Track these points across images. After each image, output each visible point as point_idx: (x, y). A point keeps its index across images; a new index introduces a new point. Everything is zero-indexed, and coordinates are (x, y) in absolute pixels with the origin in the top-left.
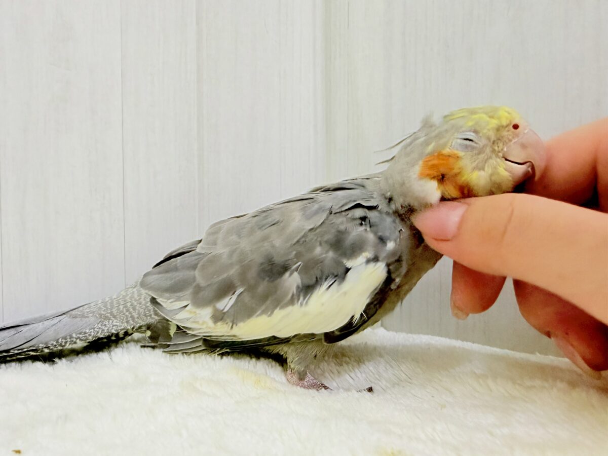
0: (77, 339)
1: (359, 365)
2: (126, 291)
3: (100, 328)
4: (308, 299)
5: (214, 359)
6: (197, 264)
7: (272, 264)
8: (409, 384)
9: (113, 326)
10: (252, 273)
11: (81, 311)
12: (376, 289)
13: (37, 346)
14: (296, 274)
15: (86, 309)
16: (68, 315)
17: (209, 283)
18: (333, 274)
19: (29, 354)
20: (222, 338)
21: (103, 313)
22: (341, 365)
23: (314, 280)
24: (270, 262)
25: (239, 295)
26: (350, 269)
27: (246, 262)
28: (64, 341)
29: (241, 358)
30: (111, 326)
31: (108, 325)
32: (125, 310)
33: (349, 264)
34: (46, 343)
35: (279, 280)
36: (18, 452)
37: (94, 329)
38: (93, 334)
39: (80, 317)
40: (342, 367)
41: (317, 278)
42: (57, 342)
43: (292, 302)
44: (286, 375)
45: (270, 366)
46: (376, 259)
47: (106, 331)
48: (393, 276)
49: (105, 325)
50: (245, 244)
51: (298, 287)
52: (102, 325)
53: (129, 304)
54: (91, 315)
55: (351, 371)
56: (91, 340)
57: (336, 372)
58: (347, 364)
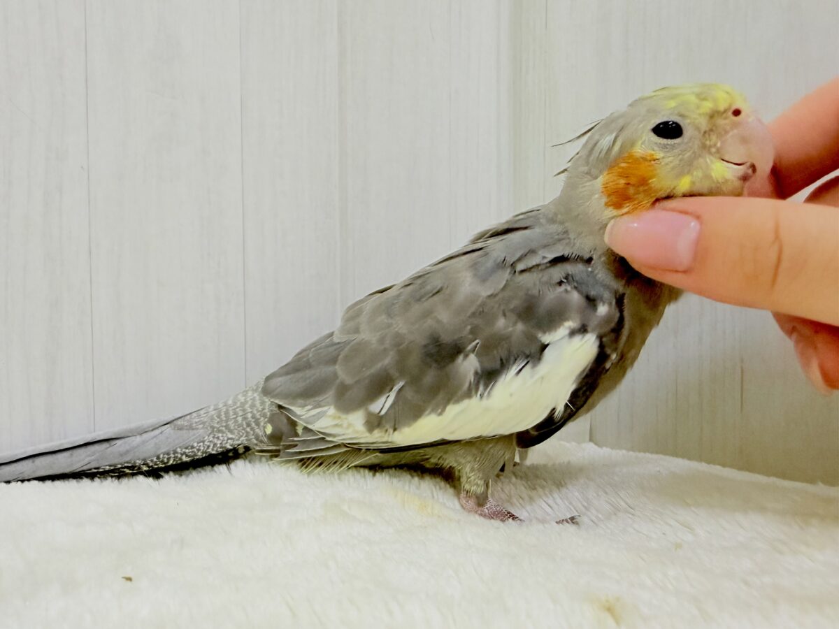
0: (182, 455)
1: (559, 489)
2: (244, 396)
3: (211, 442)
4: (491, 389)
5: (364, 476)
6: (338, 355)
7: (440, 345)
8: (630, 516)
9: (228, 439)
10: (414, 360)
11: (188, 421)
12: (584, 371)
13: (133, 462)
14: (472, 357)
15: (194, 419)
16: (172, 425)
17: (357, 379)
18: (525, 354)
19: (124, 472)
20: (375, 445)
21: (216, 425)
22: (535, 489)
23: (499, 362)
24: (436, 342)
25: (400, 390)
26: (548, 345)
27: (404, 345)
28: (166, 456)
29: (399, 476)
30: (226, 439)
31: (221, 438)
32: (244, 423)
33: (546, 338)
34: (144, 460)
35: (451, 366)
36: (129, 579)
37: (203, 442)
38: (202, 448)
39: (187, 429)
40: (535, 491)
41: (501, 360)
42: (158, 457)
43: (468, 394)
44: (459, 499)
45: (438, 487)
46: (583, 330)
47: (218, 445)
48: (608, 351)
49: (218, 438)
50: (400, 326)
51: (476, 373)
52: (214, 437)
53: (249, 415)
54: (201, 426)
55: (547, 497)
56: (201, 457)
57: (527, 498)
58: (542, 488)
